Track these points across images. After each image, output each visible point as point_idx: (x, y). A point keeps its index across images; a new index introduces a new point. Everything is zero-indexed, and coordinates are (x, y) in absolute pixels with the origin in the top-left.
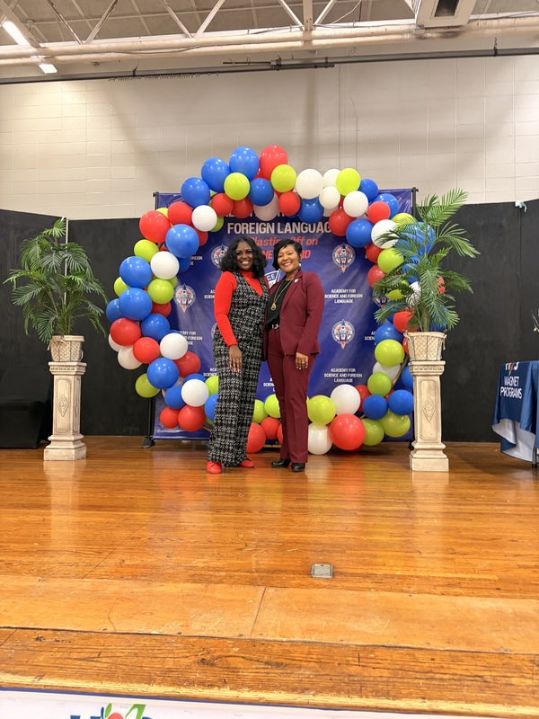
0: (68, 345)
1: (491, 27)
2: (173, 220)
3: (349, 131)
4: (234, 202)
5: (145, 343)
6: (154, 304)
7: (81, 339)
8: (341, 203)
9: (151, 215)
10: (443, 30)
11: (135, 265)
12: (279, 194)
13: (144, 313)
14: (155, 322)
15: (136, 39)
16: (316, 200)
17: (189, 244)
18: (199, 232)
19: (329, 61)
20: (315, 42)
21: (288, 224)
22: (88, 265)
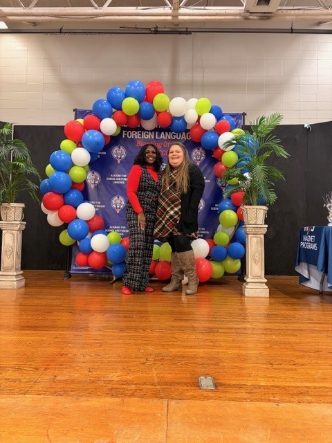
0: (13, 210)
1: (290, 15)
2: (87, 127)
3: (198, 77)
4: (128, 117)
5: (67, 209)
6: (73, 183)
7: (23, 205)
8: (198, 121)
9: (72, 123)
10: (261, 15)
11: (60, 156)
12: (158, 113)
13: (67, 188)
14: (74, 195)
15: (63, 8)
16: (182, 118)
17: (98, 143)
18: (105, 136)
19: (189, 30)
20: (180, 17)
21: (163, 133)
22: (28, 155)
